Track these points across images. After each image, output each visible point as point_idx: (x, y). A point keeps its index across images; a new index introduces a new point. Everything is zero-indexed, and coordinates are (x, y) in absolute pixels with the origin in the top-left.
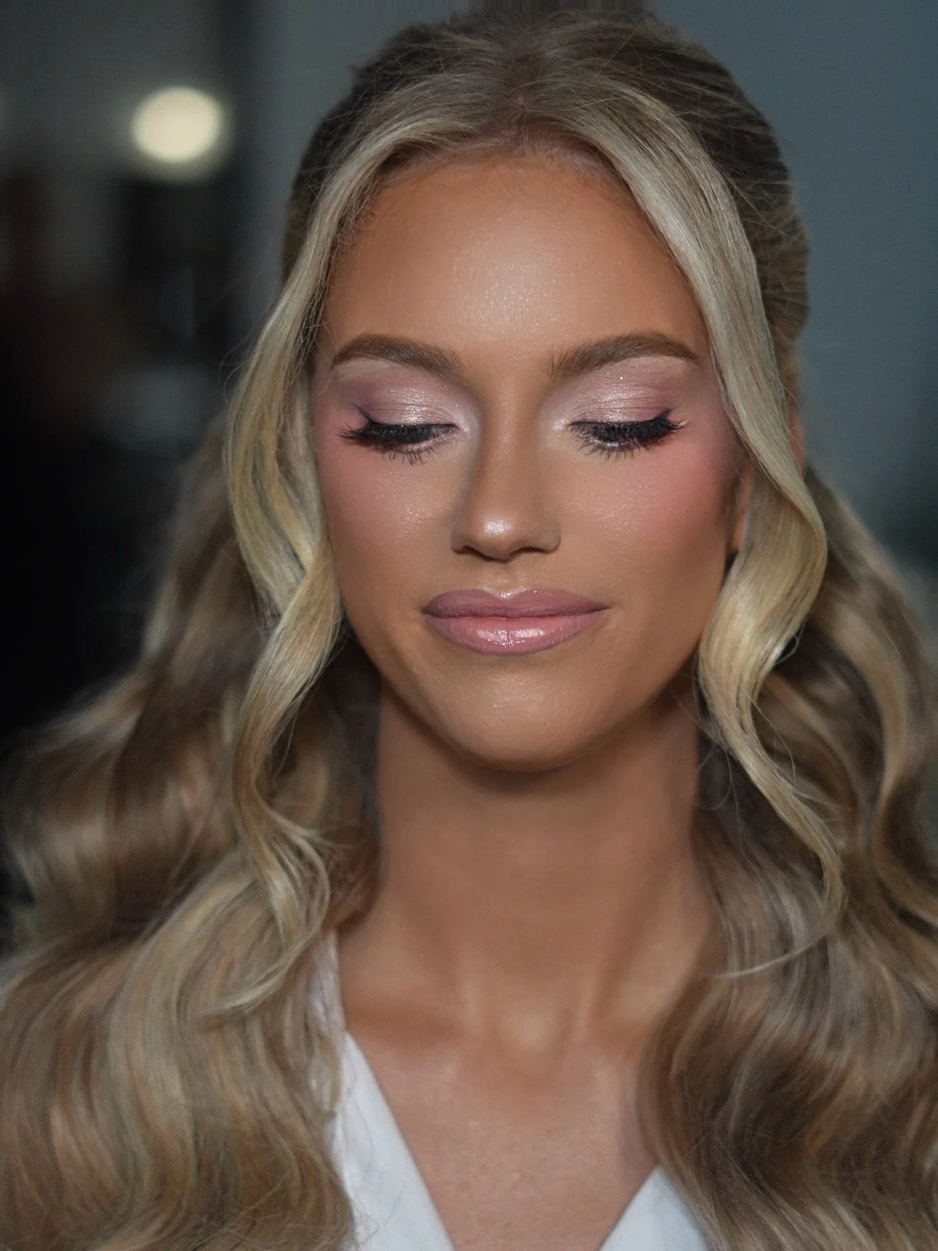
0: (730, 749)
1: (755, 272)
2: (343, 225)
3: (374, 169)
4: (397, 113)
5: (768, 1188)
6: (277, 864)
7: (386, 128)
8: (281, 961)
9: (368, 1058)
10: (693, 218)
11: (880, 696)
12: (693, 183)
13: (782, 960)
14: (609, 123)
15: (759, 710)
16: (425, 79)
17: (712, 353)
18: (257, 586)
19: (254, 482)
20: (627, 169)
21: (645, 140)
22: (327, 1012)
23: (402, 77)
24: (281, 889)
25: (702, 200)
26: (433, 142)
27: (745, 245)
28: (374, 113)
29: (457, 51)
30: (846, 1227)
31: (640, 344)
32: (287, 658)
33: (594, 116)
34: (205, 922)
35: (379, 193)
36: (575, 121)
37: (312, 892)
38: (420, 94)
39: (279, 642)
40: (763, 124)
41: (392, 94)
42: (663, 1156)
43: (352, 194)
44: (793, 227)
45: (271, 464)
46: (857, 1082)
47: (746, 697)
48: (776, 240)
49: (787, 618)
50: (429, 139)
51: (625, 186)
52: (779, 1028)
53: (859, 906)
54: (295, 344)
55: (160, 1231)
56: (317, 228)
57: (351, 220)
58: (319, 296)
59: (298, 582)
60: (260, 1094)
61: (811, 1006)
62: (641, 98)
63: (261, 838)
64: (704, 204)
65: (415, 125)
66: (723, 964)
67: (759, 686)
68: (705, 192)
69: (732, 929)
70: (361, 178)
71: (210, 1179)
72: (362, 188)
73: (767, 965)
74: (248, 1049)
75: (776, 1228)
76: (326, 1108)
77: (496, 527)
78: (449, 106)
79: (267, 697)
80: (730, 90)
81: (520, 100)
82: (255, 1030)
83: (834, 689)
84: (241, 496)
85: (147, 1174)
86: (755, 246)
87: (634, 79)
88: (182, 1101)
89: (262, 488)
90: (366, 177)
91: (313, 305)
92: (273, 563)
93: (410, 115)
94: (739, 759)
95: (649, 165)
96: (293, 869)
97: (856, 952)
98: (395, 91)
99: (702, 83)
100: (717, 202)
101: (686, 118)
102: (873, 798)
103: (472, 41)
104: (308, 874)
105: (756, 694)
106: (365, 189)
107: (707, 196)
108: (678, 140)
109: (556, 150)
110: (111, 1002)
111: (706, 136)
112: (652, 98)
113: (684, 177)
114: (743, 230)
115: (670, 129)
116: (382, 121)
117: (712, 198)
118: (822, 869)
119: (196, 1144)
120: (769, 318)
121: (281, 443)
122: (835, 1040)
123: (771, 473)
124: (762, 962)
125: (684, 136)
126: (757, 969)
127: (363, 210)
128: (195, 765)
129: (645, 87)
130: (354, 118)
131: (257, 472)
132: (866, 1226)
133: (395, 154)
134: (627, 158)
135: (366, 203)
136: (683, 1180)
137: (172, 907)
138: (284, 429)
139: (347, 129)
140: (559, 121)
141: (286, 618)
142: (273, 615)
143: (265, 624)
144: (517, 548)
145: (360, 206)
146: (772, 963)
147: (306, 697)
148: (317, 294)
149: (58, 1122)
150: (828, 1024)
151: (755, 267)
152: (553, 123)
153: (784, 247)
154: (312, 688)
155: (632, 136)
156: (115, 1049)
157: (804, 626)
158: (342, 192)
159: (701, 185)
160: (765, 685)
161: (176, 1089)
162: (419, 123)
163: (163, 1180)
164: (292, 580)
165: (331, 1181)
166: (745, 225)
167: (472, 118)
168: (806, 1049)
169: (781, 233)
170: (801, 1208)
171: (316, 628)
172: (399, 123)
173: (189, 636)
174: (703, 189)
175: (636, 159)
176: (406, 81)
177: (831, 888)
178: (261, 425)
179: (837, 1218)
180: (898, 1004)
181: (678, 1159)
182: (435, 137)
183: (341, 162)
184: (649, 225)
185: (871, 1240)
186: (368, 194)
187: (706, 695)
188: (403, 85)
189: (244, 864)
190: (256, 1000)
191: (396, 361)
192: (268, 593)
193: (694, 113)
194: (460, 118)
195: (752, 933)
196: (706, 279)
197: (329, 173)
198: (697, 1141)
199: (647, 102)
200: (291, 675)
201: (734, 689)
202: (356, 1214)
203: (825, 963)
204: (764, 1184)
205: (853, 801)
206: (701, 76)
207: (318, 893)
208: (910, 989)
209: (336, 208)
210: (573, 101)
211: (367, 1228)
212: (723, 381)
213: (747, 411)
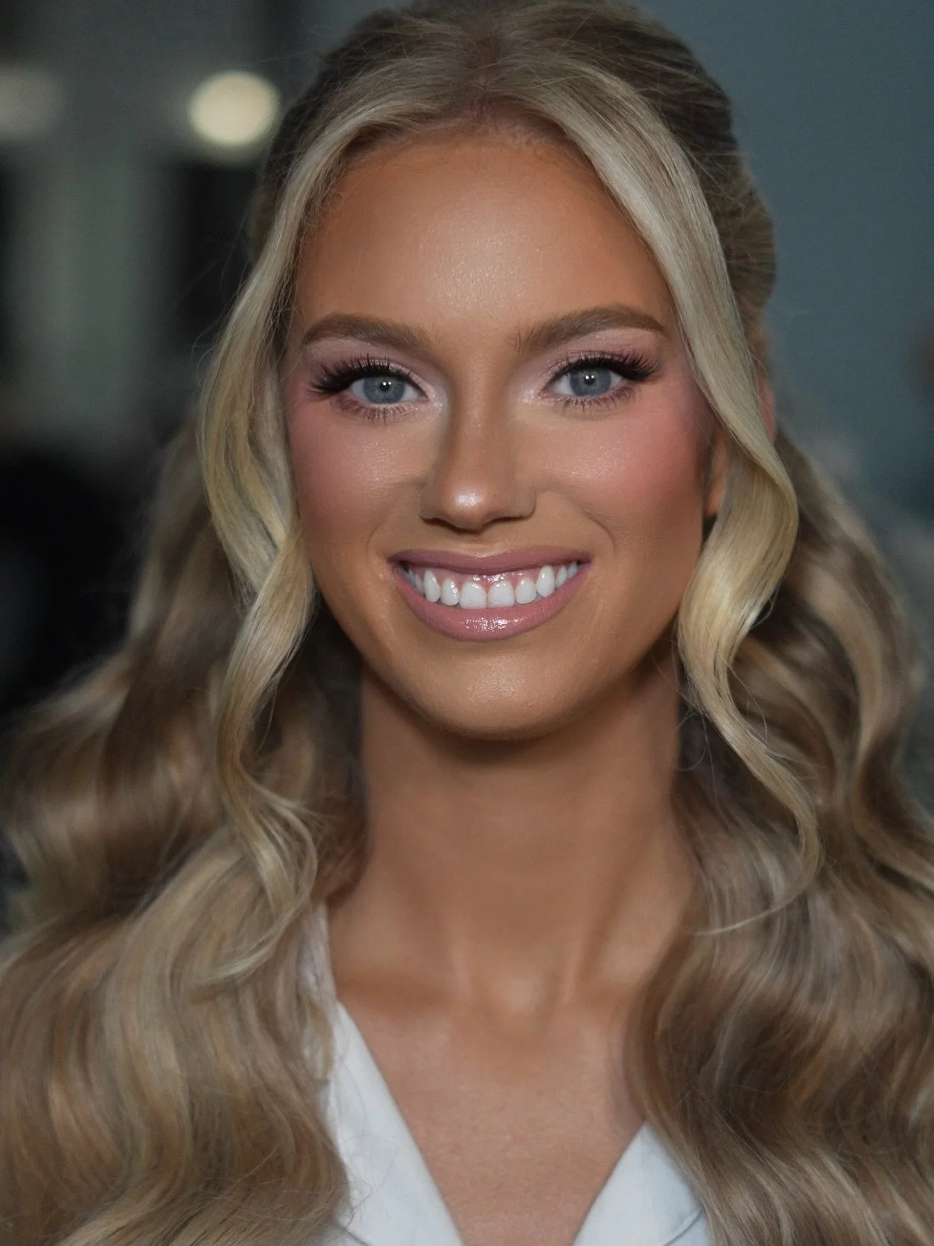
0: (706, 711)
1: (718, 243)
2: (310, 207)
3: (339, 151)
4: (362, 97)
5: (754, 1140)
6: (265, 837)
7: (350, 112)
8: (271, 931)
9: (359, 1026)
10: (656, 192)
11: (854, 655)
12: (654, 157)
13: (762, 916)
14: (571, 102)
15: (734, 673)
16: (389, 63)
17: (679, 323)
18: (232, 563)
19: (227, 463)
20: (589, 145)
21: (605, 116)
22: (319, 982)
23: (366, 62)
24: (269, 859)
25: (664, 174)
26: (396, 124)
27: (707, 216)
28: (340, 98)
29: (419, 36)
30: (833, 1177)
31: (606, 318)
32: (264, 635)
33: (554, 93)
34: (196, 896)
35: (344, 175)
36: (535, 99)
37: (300, 863)
38: (384, 78)
39: (256, 618)
40: (722, 98)
41: (356, 80)
42: (649, 1112)
43: (318, 177)
44: (751, 200)
45: (242, 445)
46: (841, 1033)
47: (723, 662)
48: (736, 213)
49: (763, 582)
50: (393, 120)
51: (587, 162)
52: (762, 983)
53: (835, 862)
54: (264, 326)
55: (159, 1200)
56: (284, 212)
57: (318, 203)
58: (287, 277)
59: (271, 560)
60: (254, 1063)
61: (793, 961)
62: (600, 76)
63: (247, 810)
64: (665, 178)
65: (378, 108)
66: (706, 923)
67: (735, 650)
68: (666, 166)
69: (712, 888)
70: (327, 161)
71: (205, 1148)
72: (328, 171)
73: (747, 921)
74: (241, 1019)
75: (762, 1179)
76: (319, 1075)
77: (468, 500)
78: (413, 88)
79: (247, 674)
80: (690, 65)
81: (482, 80)
82: (248, 999)
83: (810, 652)
84: (215, 475)
85: (145, 1146)
86: (717, 217)
87: (593, 58)
88: (178, 1071)
89: (234, 468)
90: (333, 159)
91: (282, 286)
92: (246, 541)
93: (374, 99)
94: (715, 721)
95: (611, 140)
96: (280, 840)
97: (836, 906)
98: (360, 76)
99: (661, 60)
100: (679, 176)
101: (644, 94)
102: (851, 757)
103: (434, 25)
104: (295, 845)
105: (731, 658)
106: (331, 171)
107: (668, 169)
108: (638, 116)
109: (517, 128)
110: (106, 976)
111: (666, 112)
112: (612, 76)
113: (646, 151)
114: (705, 201)
115: (630, 106)
116: (348, 105)
117: (673, 173)
118: (796, 826)
119: (192, 1114)
120: (734, 288)
121: (253, 424)
122: (818, 993)
123: (741, 439)
124: (743, 918)
125: (644, 112)
126: (738, 925)
127: (330, 192)
128: (183, 742)
129: (604, 66)
130: (319, 104)
131: (230, 454)
132: (851, 1174)
133: (359, 137)
134: (588, 134)
135: (332, 186)
136: (670, 1135)
137: (165, 881)
138: (255, 409)
139: (313, 115)
140: (520, 100)
141: (262, 595)
142: (249, 594)
143: (242, 602)
144: (490, 520)
145: (326, 189)
146: (753, 919)
147: (285, 672)
148: (285, 276)
149: (56, 1097)
150: (810, 977)
151: (717, 237)
152: (514, 102)
153: (743, 220)
154: (290, 665)
155: (595, 114)
156: (111, 1022)
157: (778, 591)
158: (309, 175)
159: (662, 159)
160: (740, 649)
161: (171, 1060)
162: (384, 106)
163: (160, 1149)
164: (266, 558)
165: (325, 1146)
166: (708, 198)
167: (437, 98)
168: (790, 1003)
169: (741, 205)
170: (786, 1157)
171: (291, 605)
172: (364, 107)
173: (174, 614)
174: (664, 163)
175: (597, 134)
176: (371, 66)
177: (806, 844)
178: (232, 407)
179: (823, 1168)
180: (880, 957)
181: (665, 1115)
182: (399, 119)
183: (307, 147)
184: (612, 199)
185: (857, 1189)
186: (333, 177)
187: (684, 659)
188: (368, 69)
189: (232, 839)
190: (249, 969)
191: (364, 340)
192: (243, 572)
193: (654, 90)
194: (422, 99)
195: (732, 891)
196: (670, 251)
197: (296, 156)
198: (682, 1096)
199: (606, 80)
200: (269, 652)
201: (711, 653)
202: (351, 1178)
203: (805, 919)
204: (749, 1135)
205: (829, 760)
206: (660, 52)
207: (307, 866)
208: (890, 942)
209: (304, 191)
210: (534, 80)
211: (361, 1192)
212: (690, 349)
213: (715, 379)
